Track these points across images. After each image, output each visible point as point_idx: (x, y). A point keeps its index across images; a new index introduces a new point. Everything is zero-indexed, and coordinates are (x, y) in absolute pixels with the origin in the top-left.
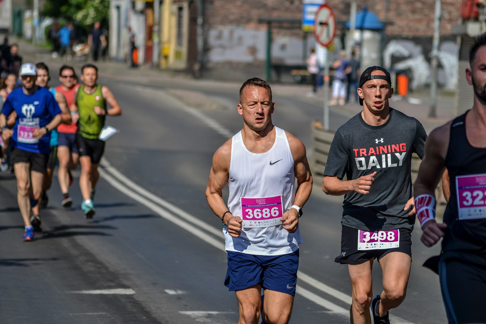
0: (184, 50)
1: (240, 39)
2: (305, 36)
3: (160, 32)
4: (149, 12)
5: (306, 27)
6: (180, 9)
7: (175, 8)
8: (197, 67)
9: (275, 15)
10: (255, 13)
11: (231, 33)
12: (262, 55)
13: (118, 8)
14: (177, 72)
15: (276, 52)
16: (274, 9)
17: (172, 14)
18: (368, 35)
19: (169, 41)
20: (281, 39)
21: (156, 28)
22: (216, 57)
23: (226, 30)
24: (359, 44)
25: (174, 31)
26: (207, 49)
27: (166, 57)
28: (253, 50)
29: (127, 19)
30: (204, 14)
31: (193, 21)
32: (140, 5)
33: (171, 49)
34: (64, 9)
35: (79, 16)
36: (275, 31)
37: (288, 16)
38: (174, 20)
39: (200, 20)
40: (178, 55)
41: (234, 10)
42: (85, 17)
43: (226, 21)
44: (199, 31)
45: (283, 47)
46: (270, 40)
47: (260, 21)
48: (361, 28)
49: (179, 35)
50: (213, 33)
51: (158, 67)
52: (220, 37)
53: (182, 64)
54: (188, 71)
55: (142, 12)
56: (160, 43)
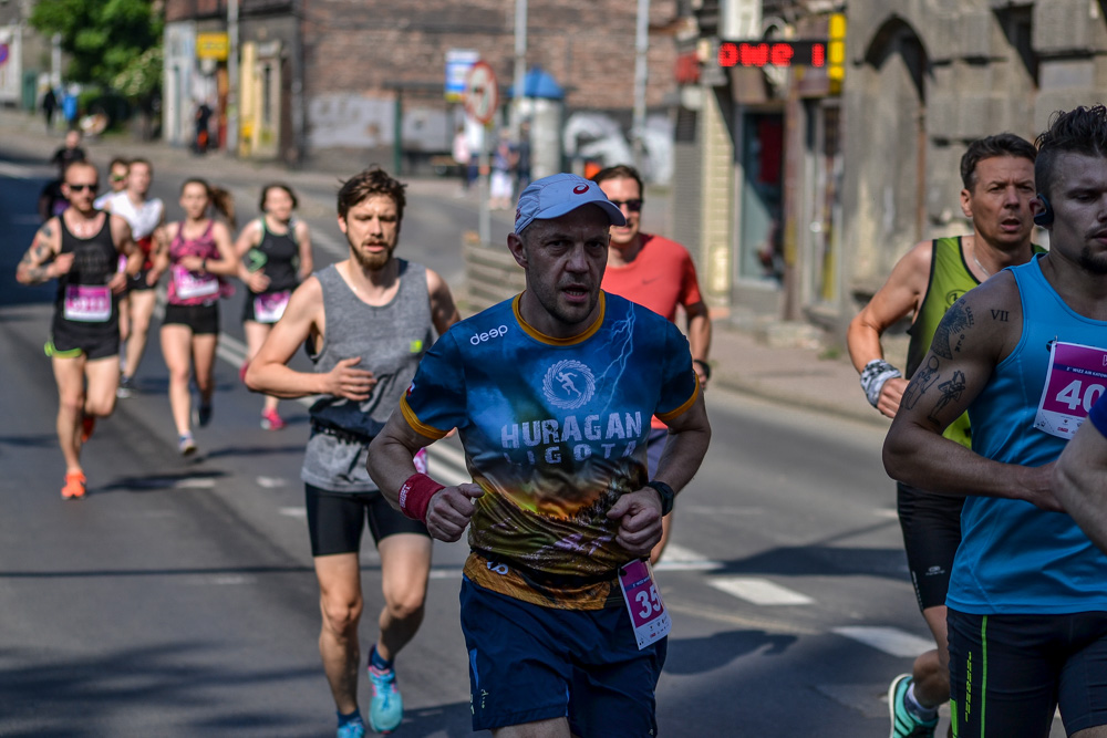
0: (275, 128)
1: (356, 115)
2: (451, 107)
3: (238, 104)
4: (221, 75)
5: (452, 94)
6: (268, 70)
7: (260, 68)
8: (292, 154)
9: (407, 78)
10: (378, 75)
11: (343, 105)
12: (388, 136)
13: (177, 69)
14: (262, 162)
15: (409, 133)
16: (404, 69)
17: (255, 77)
18: (541, 106)
19: (252, 116)
20: (416, 113)
21: (231, 100)
22: (321, 139)
23: (335, 100)
24: (529, 120)
25: (259, 102)
26: (307, 128)
27: (248, 140)
28: (375, 129)
29: (190, 85)
30: (303, 77)
31: (286, 86)
32: (208, 65)
33: (254, 128)
34: (97, 71)
35: (119, 82)
36: (407, 102)
37: (424, 78)
38: (258, 86)
39: (296, 86)
40: (265, 136)
41: (346, 71)
42: (128, 83)
43: (334, 86)
44: (296, 101)
45: (419, 125)
46: (399, 114)
47: (386, 87)
48: (532, 96)
49: (267, 108)
50: (316, 106)
51: (235, 154)
52: (325, 109)
53: (271, 150)
54: (281, 160)
55: (213, 75)
56: (239, 120)
